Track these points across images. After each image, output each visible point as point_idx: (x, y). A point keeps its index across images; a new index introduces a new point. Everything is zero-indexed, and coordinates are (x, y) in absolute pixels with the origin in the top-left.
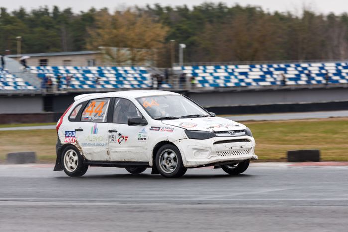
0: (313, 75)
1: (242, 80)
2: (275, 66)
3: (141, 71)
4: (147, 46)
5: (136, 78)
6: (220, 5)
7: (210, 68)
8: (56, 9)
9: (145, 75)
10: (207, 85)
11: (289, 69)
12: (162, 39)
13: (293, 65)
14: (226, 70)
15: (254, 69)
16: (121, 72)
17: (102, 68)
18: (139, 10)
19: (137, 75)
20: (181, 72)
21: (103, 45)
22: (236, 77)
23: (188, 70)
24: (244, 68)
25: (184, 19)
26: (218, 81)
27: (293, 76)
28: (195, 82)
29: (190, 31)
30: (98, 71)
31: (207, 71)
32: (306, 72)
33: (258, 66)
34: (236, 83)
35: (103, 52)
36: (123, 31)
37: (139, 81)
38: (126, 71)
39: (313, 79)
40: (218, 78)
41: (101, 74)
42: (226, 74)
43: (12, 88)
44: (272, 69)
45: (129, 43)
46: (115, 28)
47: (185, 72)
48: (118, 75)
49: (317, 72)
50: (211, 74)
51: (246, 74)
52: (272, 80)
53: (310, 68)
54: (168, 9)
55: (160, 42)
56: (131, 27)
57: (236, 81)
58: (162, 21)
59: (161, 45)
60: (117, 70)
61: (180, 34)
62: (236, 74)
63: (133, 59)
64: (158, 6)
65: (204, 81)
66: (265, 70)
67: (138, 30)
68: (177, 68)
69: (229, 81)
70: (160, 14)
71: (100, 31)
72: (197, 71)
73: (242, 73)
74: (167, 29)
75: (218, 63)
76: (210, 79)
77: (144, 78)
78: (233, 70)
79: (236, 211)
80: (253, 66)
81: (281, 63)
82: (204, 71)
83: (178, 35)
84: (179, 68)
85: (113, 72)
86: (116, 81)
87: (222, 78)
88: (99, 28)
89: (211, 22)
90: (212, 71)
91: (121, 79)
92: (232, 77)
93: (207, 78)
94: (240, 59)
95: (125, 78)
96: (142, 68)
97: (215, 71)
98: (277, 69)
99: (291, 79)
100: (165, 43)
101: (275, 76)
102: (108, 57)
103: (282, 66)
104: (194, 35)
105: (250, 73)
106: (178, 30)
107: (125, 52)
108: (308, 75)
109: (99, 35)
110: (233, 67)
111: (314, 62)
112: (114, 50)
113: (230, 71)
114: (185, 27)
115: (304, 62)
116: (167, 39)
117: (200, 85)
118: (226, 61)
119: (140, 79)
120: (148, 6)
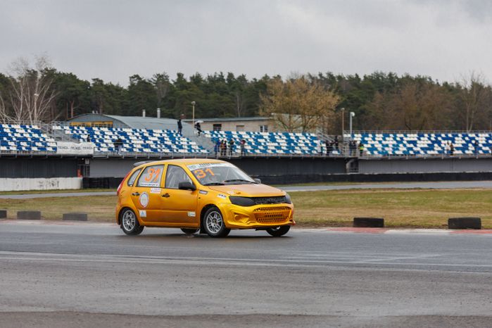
0: (480, 145)
1: (411, 149)
2: (443, 135)
3: (311, 137)
4: (318, 114)
5: (306, 144)
6: (390, 75)
7: (379, 137)
8: (231, 75)
9: (315, 141)
10: (376, 152)
11: (456, 138)
12: (333, 108)
13: (460, 135)
14: (395, 139)
15: (422, 138)
16: (293, 138)
17: (275, 134)
18: (313, 78)
19: (308, 142)
20: (351, 139)
21: (276, 112)
22: (405, 145)
23: (358, 138)
24: (413, 137)
25: (355, 88)
26: (386, 149)
27: (461, 146)
28: (365, 149)
29: (360, 99)
30: (269, 137)
31: (376, 139)
32: (473, 142)
33: (426, 135)
34: (404, 152)
35: (275, 118)
36: (295, 98)
37: (309, 147)
38: (297, 137)
39: (481, 149)
40: (387, 146)
41: (273, 139)
42: (395, 142)
43: (186, 151)
44: (439, 139)
45: (301, 110)
46: (287, 96)
47: (355, 139)
48: (289, 141)
49: (484, 142)
50: (380, 142)
51: (414, 143)
52: (440, 149)
53: (477, 139)
54: (340, 77)
55: (332, 110)
56: (304, 95)
57: (405, 149)
58: (334, 90)
59: (332, 113)
60: (288, 136)
61: (350, 103)
62: (405, 142)
63: (304, 127)
64: (330, 75)
65: (373, 149)
66: (433, 139)
67: (309, 98)
68: (347, 136)
69: (398, 149)
70: (332, 82)
71: (273, 98)
72: (366, 139)
73: (409, 142)
74: (338, 97)
75: (387, 132)
76: (379, 147)
77: (315, 145)
78: (402, 138)
79: (392, 275)
80: (420, 136)
81: (449, 132)
82: (374, 139)
83: (349, 103)
84: (349, 136)
85: (285, 138)
86: (287, 147)
87: (391, 146)
88: (272, 95)
89: (381, 91)
90: (381, 139)
91: (292, 144)
92: (401, 145)
93: (376, 146)
94: (408, 128)
95: (296, 144)
96: (313, 135)
97: (384, 139)
98: (444, 139)
99: (458, 149)
100: (335, 112)
101: (443, 145)
102: (280, 123)
103: (450, 135)
104: (364, 104)
105: (418, 142)
106: (348, 98)
107: (297, 119)
108: (476, 145)
109: (272, 101)
110: (402, 136)
111: (482, 132)
112: (286, 117)
113: (398, 139)
114: (355, 96)
115: (471, 132)
116: (338, 107)
117: (369, 153)
118: (395, 130)
119: (310, 145)
120: (321, 75)
